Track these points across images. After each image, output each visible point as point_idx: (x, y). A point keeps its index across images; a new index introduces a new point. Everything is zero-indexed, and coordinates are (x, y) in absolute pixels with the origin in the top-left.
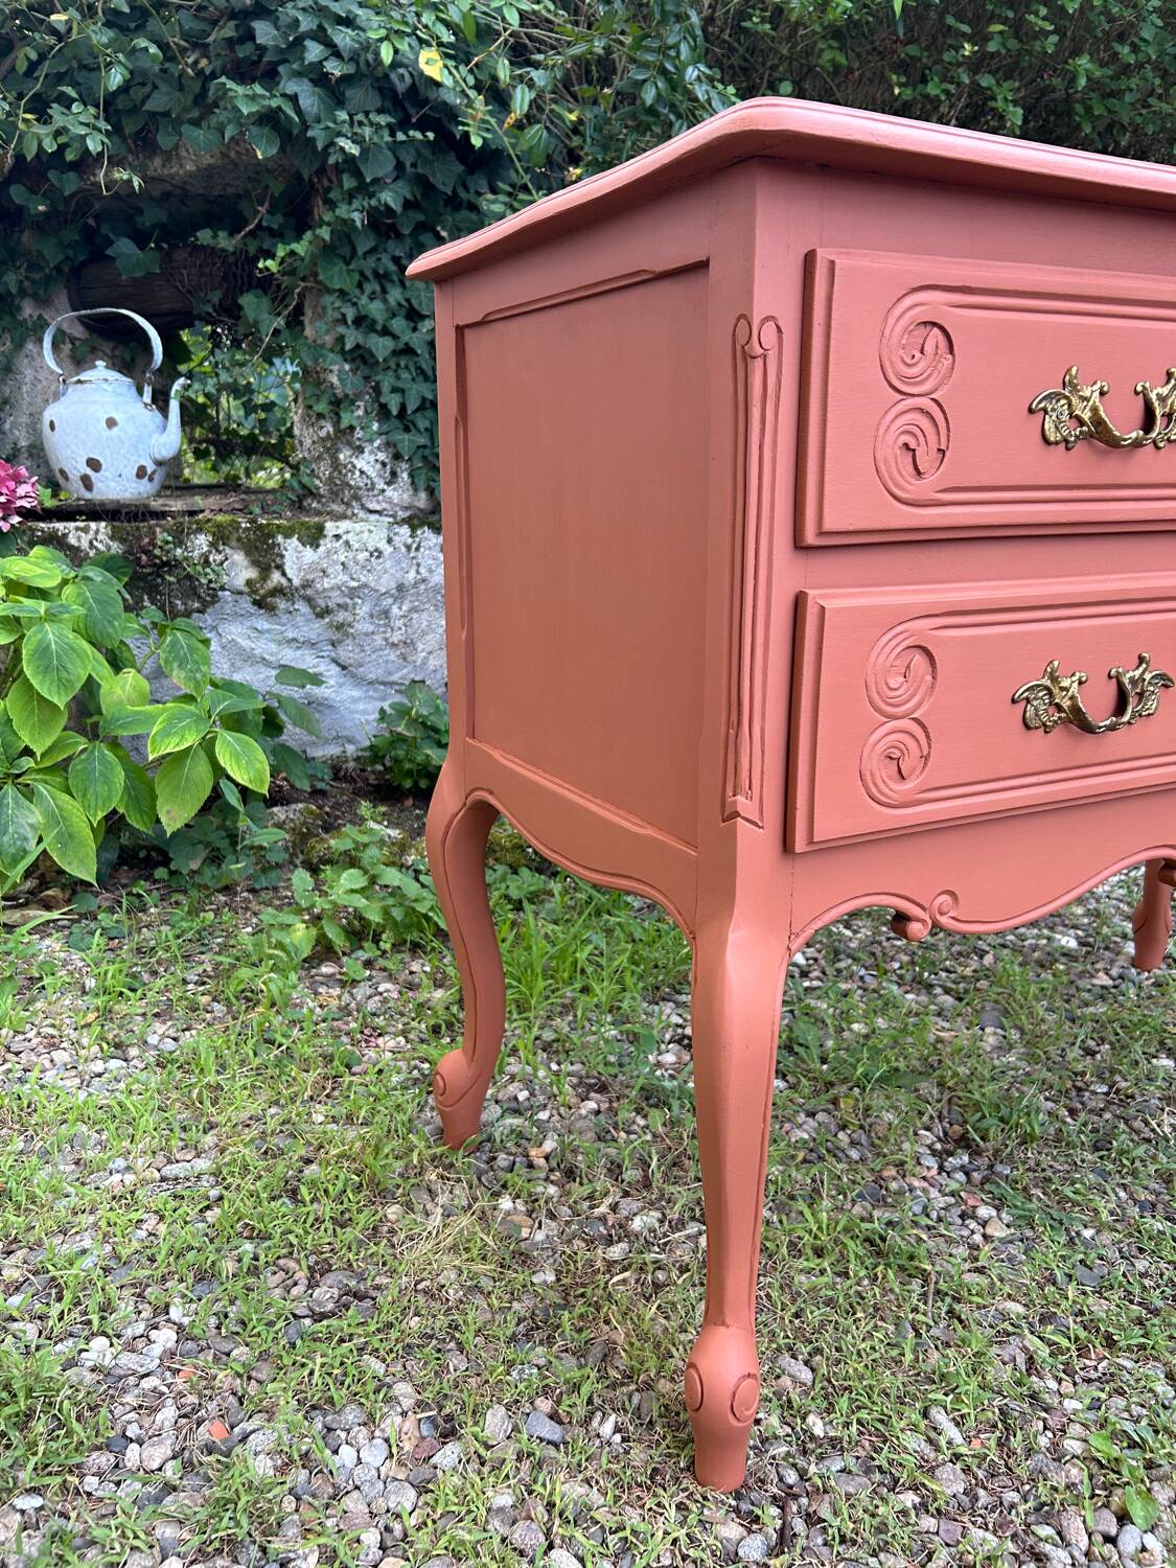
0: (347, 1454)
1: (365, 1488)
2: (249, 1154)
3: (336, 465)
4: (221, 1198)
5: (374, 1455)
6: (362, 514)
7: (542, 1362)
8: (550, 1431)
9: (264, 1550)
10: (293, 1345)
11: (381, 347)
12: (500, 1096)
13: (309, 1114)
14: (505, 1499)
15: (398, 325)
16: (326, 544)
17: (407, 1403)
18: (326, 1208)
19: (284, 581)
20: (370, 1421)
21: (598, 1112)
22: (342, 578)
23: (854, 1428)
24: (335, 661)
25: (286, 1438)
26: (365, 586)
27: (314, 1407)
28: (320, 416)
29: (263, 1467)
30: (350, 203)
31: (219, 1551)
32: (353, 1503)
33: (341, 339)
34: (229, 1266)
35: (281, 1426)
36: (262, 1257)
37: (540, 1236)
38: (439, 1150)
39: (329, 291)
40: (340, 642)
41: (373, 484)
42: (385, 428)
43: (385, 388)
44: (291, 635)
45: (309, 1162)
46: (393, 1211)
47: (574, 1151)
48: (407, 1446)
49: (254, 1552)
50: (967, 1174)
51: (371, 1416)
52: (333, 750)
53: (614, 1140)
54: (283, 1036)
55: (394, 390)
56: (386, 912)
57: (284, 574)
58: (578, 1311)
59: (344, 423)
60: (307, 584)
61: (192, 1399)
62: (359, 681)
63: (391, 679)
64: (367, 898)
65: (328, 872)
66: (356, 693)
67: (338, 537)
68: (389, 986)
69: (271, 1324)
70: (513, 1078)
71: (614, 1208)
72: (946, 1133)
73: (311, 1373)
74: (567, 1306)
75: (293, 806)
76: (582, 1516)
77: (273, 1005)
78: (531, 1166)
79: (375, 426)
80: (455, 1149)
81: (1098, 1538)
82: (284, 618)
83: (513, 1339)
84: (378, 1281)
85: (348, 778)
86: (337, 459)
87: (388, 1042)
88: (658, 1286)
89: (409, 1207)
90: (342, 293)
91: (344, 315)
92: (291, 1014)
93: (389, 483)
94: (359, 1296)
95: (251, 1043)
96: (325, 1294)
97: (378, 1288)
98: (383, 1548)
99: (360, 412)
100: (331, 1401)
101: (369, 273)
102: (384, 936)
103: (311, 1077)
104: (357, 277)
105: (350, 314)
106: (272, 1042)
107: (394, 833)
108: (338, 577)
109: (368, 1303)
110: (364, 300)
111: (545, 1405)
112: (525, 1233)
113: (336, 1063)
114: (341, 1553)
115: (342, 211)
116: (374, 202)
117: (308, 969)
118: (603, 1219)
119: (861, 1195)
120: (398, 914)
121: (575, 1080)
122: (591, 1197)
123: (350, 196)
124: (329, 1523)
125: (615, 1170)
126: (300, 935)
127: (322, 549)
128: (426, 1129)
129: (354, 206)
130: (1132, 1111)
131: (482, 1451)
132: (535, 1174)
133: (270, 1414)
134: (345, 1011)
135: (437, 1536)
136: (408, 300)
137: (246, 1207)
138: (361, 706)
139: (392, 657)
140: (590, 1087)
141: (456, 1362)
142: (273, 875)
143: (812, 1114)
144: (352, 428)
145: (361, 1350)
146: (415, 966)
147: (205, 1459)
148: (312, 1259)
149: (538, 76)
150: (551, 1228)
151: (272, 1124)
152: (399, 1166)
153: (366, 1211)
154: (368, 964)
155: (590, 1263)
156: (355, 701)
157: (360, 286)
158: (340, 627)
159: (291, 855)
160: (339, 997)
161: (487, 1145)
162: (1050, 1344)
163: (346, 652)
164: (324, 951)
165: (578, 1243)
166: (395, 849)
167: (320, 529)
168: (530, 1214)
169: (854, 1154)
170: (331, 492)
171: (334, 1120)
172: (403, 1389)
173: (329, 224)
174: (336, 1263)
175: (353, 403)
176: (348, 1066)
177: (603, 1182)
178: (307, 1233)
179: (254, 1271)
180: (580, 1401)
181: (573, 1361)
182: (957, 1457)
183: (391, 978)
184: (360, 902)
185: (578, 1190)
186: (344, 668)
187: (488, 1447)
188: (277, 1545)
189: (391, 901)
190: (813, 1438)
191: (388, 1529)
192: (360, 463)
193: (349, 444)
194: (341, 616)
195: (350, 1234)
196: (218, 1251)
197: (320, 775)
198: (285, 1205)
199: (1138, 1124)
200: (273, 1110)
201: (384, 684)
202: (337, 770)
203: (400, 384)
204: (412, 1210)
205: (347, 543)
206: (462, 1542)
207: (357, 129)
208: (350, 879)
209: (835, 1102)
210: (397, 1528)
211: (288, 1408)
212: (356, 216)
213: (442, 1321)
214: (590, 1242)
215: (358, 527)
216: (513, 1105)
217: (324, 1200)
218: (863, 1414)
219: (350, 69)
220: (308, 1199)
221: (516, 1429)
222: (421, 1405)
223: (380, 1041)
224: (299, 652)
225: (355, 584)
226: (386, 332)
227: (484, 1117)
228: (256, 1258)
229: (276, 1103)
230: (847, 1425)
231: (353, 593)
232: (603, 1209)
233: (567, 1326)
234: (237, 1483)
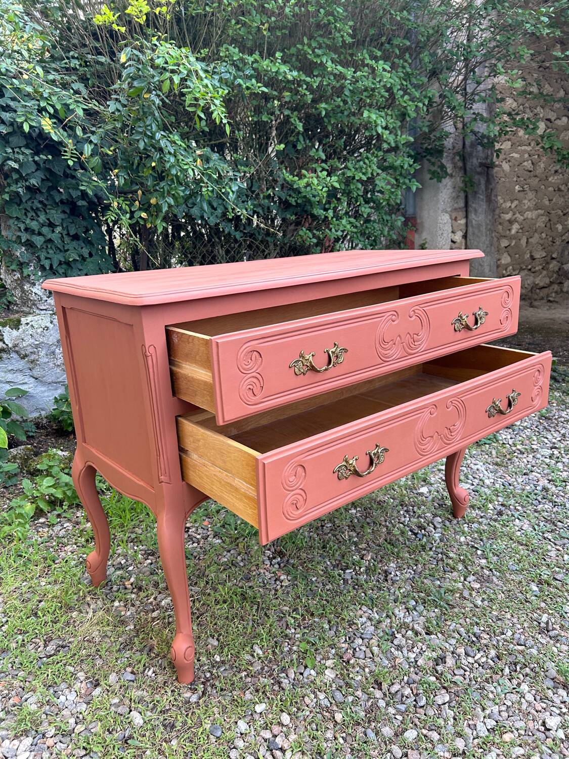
0: (62, 698)
1: (69, 707)
2: (17, 603)
3: (23, 291)
4: (7, 621)
5: (72, 697)
6: (38, 311)
7: (128, 656)
8: (131, 677)
9: (37, 731)
10: (40, 668)
11: (38, 241)
12: (114, 563)
13: (39, 583)
14: (116, 700)
15: (45, 230)
16: (22, 328)
17: (82, 679)
18: (49, 618)
19: (4, 346)
20: (69, 687)
21: (151, 564)
22: (32, 341)
23: (229, 657)
24: (31, 376)
25: (41, 697)
26: (43, 343)
27: (50, 686)
28: (13, 271)
29: (34, 708)
30: (17, 184)
31: (22, 735)
32: (65, 712)
33: (19, 237)
34: (14, 645)
35: (39, 694)
36: (26, 640)
37: (129, 613)
38: (91, 589)
39: (11, 218)
40: (33, 368)
41: (41, 298)
42: (44, 274)
43: (42, 258)
44: (10, 368)
45: (40, 601)
46: (74, 614)
47: (142, 580)
48: (83, 692)
49: (33, 732)
50: (279, 565)
51: (70, 685)
52: (36, 415)
53: (157, 574)
54: (26, 553)
55: (46, 258)
56: (64, 493)
57: (4, 343)
58: (141, 637)
59: (25, 274)
60: (15, 346)
61: (6, 692)
62: (44, 383)
63: (59, 380)
64: (55, 488)
65: (38, 479)
66: (43, 389)
67: (27, 324)
68: (68, 524)
69: (32, 662)
70: (119, 555)
71: (155, 599)
72: (275, 550)
73: (48, 676)
74: (138, 636)
75: (20, 447)
76: (141, 700)
77: (20, 540)
78: (126, 588)
79: (40, 273)
80: (96, 587)
81: (298, 674)
82: (6, 361)
83: (119, 650)
84: (70, 640)
85: (43, 427)
86: (23, 288)
87: (69, 548)
88: (169, 623)
89: (81, 612)
90: (17, 218)
91: (20, 228)
92: (28, 542)
93: (48, 297)
94: (63, 647)
95: (12, 558)
96: (51, 648)
97: (70, 643)
98: (76, 723)
99: (32, 268)
100: (56, 683)
101: (29, 209)
102: (64, 503)
103: (39, 568)
104: (24, 211)
105: (22, 227)
106: (21, 556)
107: (66, 453)
108: (30, 341)
109: (67, 648)
110: (28, 221)
111: (129, 669)
112: (123, 613)
113: (48, 560)
114: (62, 727)
115: (14, 188)
116: (27, 184)
117: (33, 521)
118: (151, 603)
119: (242, 579)
120: (69, 493)
121: (143, 552)
122: (147, 596)
123: (17, 182)
124: (58, 719)
125: (156, 585)
126: (28, 508)
127: (20, 330)
128: (85, 582)
129: (19, 186)
130: (337, 533)
131: (108, 688)
132: (127, 591)
133: (34, 691)
134: (51, 537)
135: (93, 715)
136: (48, 219)
137: (18, 623)
138: (46, 394)
139: (58, 371)
140: (149, 554)
141: (99, 662)
142: (14, 480)
143: (229, 551)
144: (29, 276)
145: (65, 665)
146: (79, 514)
147: (13, 709)
148: (45, 637)
149: (94, 138)
150: (133, 609)
151: (24, 589)
152: (75, 597)
153: (64, 616)
154: (59, 516)
155: (146, 619)
156: (43, 392)
157: (26, 214)
158: (32, 362)
159: (21, 469)
160: (48, 532)
161: (108, 584)
162: (294, 618)
163: (36, 373)
164: (39, 513)
165: (142, 613)
166: (67, 461)
167: (19, 321)
168: (125, 606)
169: (242, 564)
170: (22, 302)
171: (50, 583)
172: (81, 675)
173: (8, 193)
174: (54, 637)
175: (28, 264)
176: (54, 561)
177: (152, 590)
178: (42, 628)
179: (23, 645)
180: (141, 666)
181: (139, 653)
182: (260, 658)
183: (69, 520)
184: (53, 491)
185: (142, 594)
186: (36, 379)
187: (110, 686)
188: (41, 729)
189: (66, 488)
190: (216, 662)
191: (77, 717)
192: (34, 290)
193: (28, 282)
194: (33, 357)
195: (59, 625)
196: (9, 641)
197: (30, 430)
198: (33, 619)
199: (338, 537)
200: (24, 584)
201: (56, 383)
202: (38, 425)
203: (48, 256)
204: (82, 612)
205: (32, 326)
206: (102, 716)
207: (16, 156)
208: (47, 482)
209: (237, 545)
210: (81, 716)
211: (41, 689)
212: (20, 190)
213: (94, 649)
214: (147, 612)
215: (36, 318)
216: (120, 566)
217: (48, 615)
218: (232, 651)
219: (10, 130)
220: (41, 615)
221: (120, 679)
222: (87, 678)
223: (66, 548)
224: (15, 375)
225: (38, 343)
226: (40, 234)
227: (108, 573)
228: (23, 641)
229: (26, 580)
230: (227, 656)
231: (37, 346)
232: (152, 600)
233: (137, 643)
234: (25, 713)
